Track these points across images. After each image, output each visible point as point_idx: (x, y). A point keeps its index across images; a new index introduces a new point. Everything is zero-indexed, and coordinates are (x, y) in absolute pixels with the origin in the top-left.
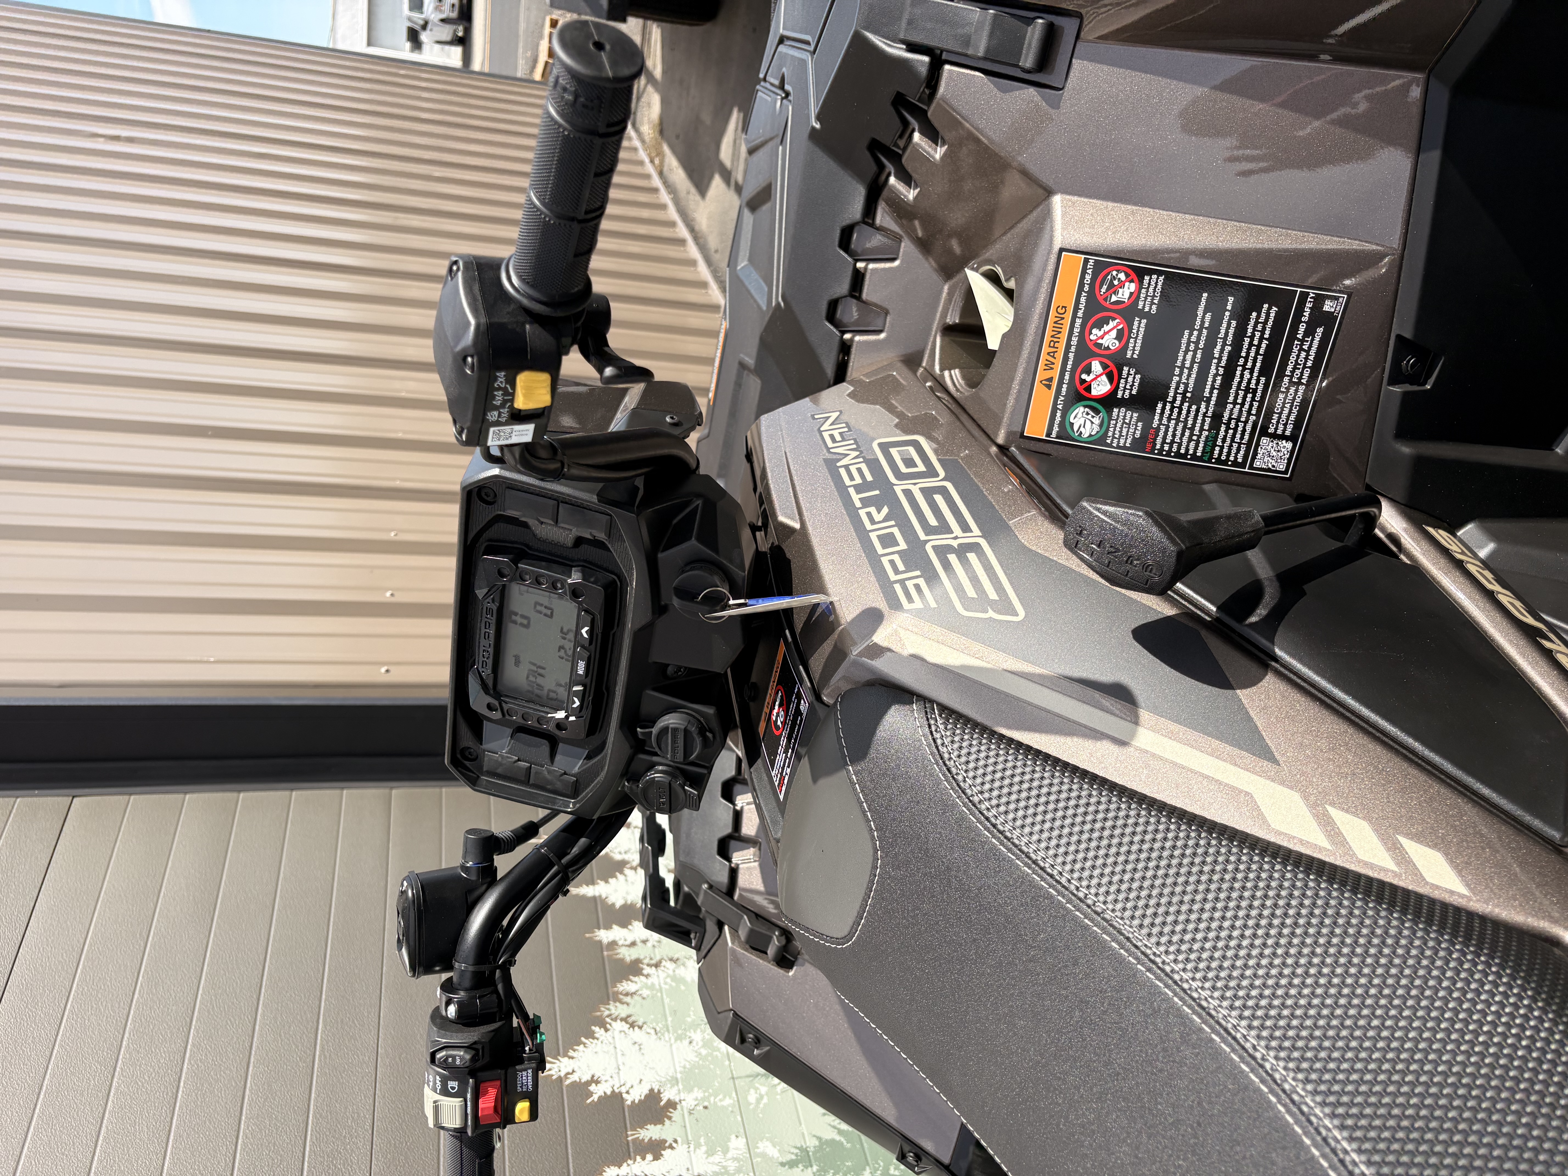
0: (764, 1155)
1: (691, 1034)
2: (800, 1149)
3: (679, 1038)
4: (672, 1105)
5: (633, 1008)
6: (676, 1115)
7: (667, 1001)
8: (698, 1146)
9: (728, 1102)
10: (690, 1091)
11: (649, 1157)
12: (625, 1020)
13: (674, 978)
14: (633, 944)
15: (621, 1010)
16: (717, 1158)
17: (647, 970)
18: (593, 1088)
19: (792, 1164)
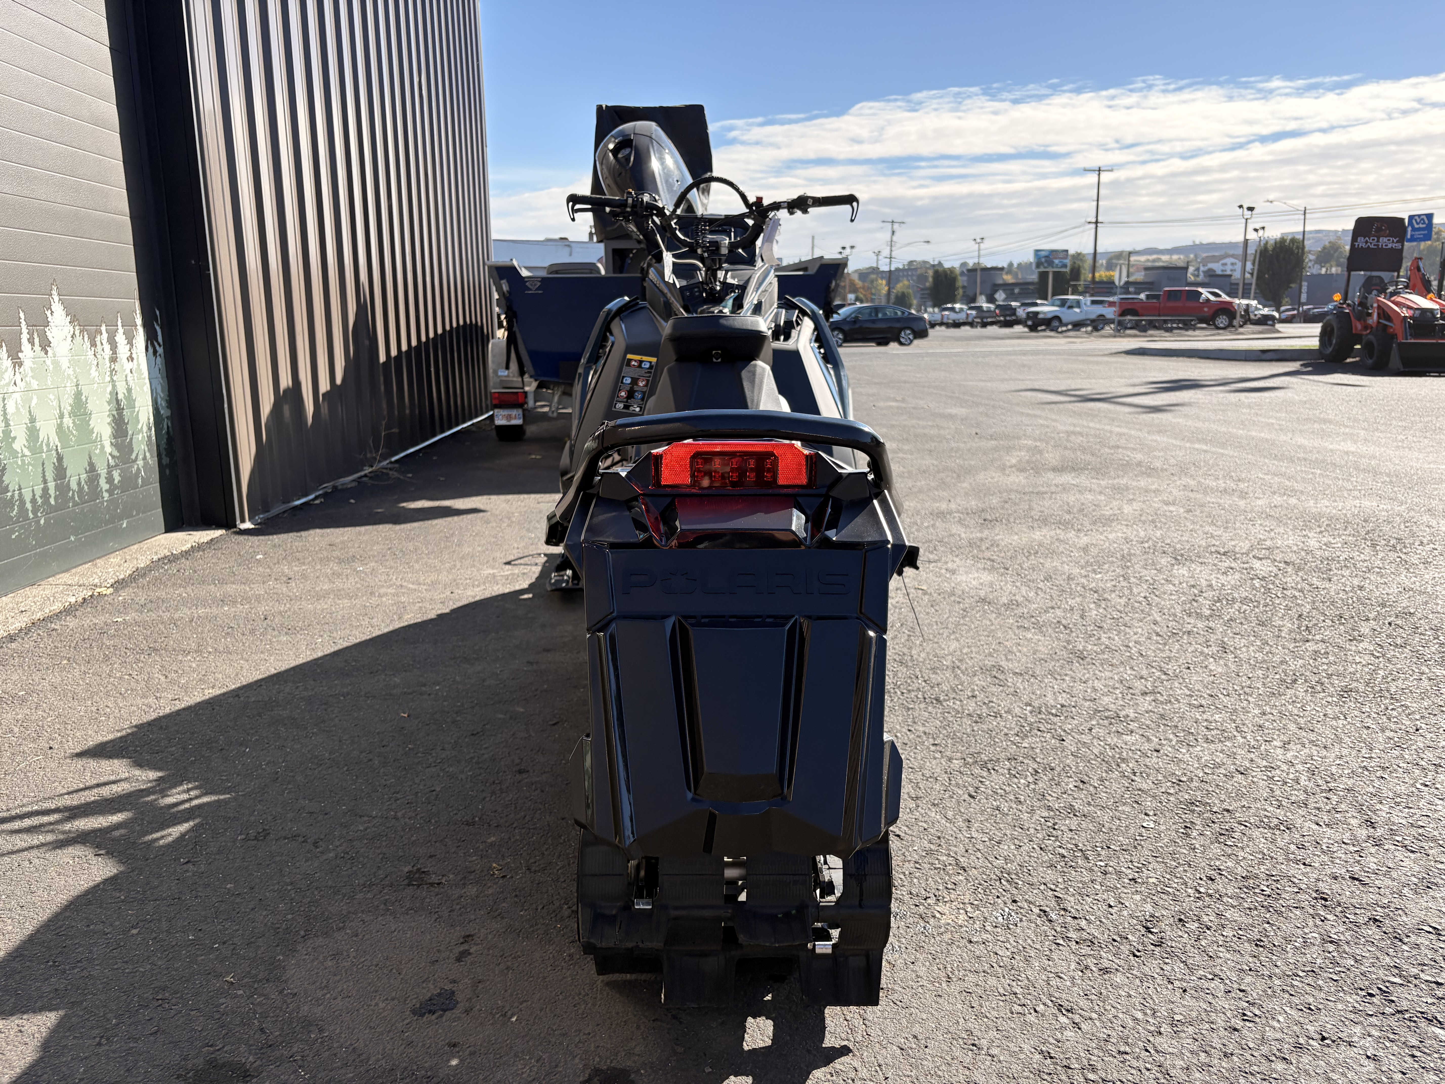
0: (32, 398)
1: (71, 369)
2: (35, 419)
3: (70, 362)
4: (46, 353)
5: (78, 339)
6: (43, 353)
7: (83, 358)
8: (34, 363)
9: (50, 383)
10: (52, 364)
11: (28, 336)
12: (74, 334)
13: (91, 364)
14: (102, 344)
15: (77, 332)
16: (30, 371)
17: (93, 349)
18: (49, 311)
19: (30, 412)
